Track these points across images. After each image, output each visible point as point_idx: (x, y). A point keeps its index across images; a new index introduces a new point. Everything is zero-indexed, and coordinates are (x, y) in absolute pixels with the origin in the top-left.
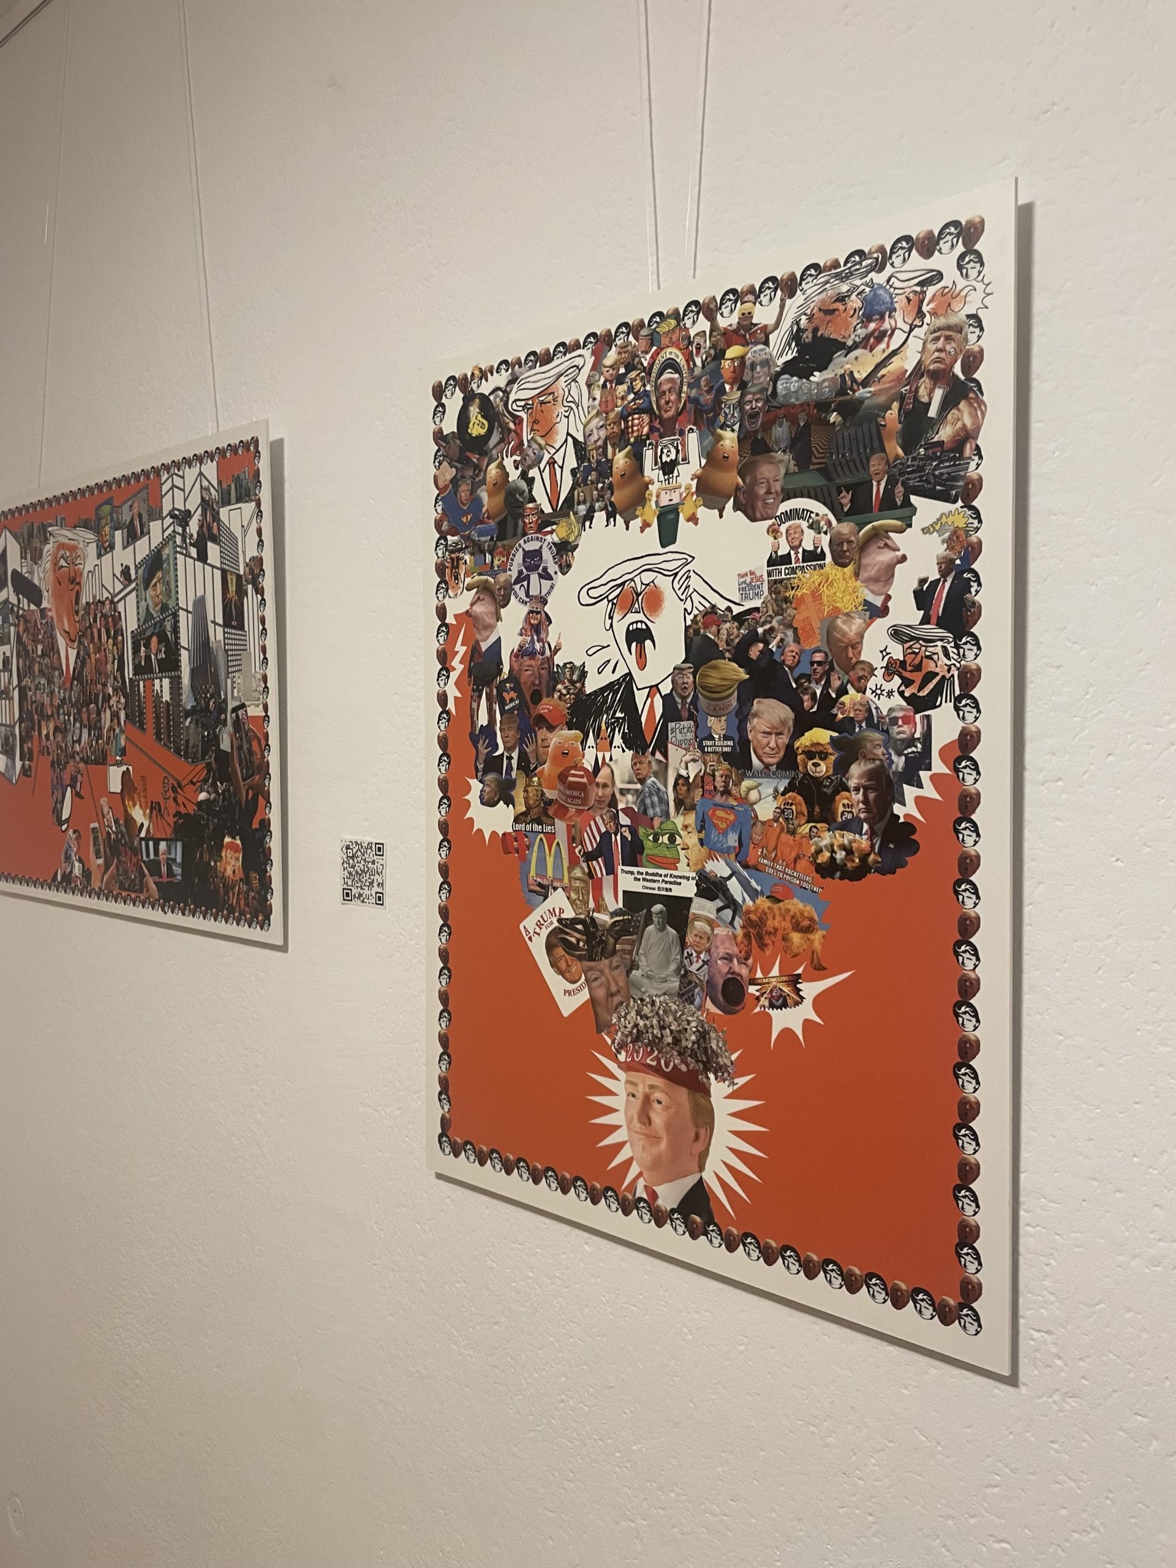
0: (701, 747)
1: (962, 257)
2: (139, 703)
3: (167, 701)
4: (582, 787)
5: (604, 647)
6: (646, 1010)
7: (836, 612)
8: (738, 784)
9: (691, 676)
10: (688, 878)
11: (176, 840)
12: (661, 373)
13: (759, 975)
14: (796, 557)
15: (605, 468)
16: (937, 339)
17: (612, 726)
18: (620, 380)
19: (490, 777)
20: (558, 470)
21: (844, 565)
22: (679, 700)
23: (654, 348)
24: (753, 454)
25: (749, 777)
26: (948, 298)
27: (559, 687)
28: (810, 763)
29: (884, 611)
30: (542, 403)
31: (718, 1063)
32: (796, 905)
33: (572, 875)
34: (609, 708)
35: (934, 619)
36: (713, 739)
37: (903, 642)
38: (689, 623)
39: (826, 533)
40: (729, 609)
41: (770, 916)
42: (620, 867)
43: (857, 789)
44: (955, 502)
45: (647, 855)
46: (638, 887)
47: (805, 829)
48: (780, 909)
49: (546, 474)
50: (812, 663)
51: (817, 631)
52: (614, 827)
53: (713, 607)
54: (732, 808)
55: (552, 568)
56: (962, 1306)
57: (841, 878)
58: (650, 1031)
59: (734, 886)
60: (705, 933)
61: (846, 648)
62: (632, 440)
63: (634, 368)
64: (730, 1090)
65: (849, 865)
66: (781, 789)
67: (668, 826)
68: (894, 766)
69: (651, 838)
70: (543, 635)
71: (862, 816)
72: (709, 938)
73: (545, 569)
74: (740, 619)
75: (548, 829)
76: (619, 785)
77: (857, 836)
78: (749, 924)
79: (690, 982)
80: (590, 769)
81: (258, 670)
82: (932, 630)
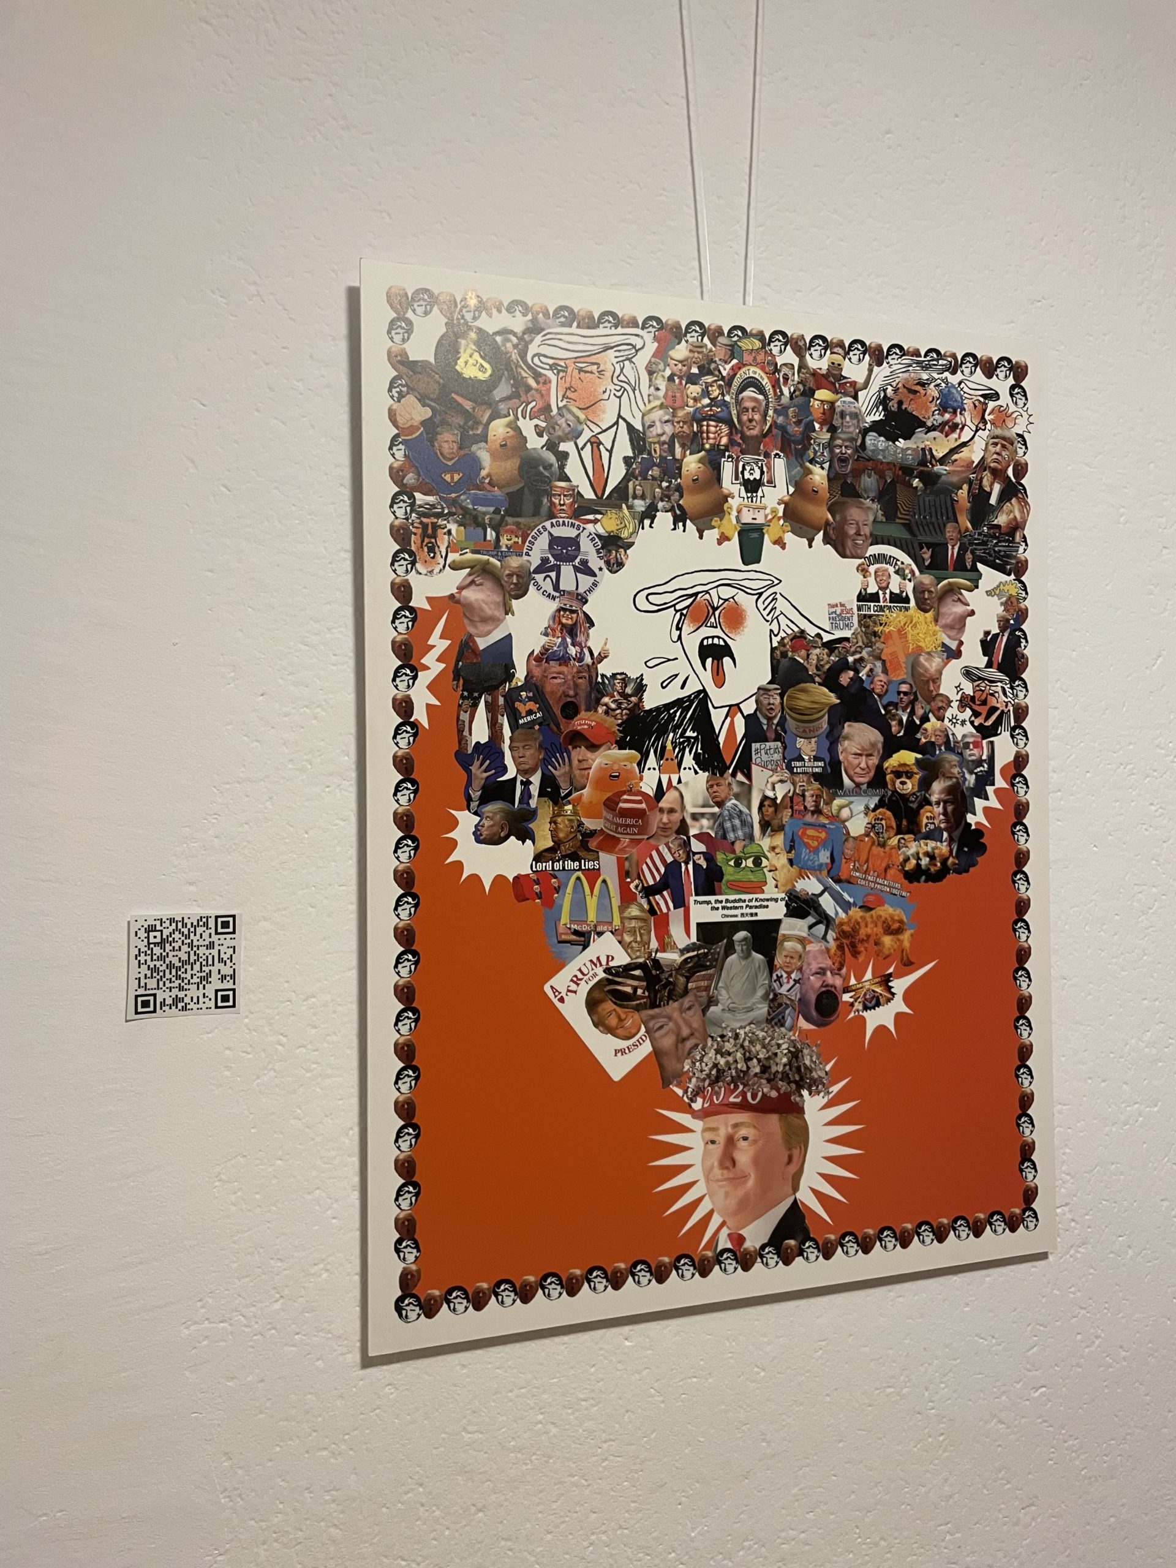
0: (790, 768)
1: (1012, 388)
4: (640, 814)
5: (669, 660)
6: (728, 1046)
7: (919, 650)
8: (829, 803)
9: (778, 698)
10: (776, 900)
12: (743, 388)
13: (853, 981)
14: (884, 598)
15: (673, 469)
16: (996, 444)
17: (682, 745)
18: (692, 380)
19: (491, 808)
20: (605, 455)
21: (926, 611)
22: (765, 721)
24: (842, 495)
25: (841, 796)
26: (1003, 416)
27: (606, 700)
28: (898, 781)
29: (958, 654)
30: (581, 370)
31: (811, 1079)
32: (887, 911)
33: (626, 914)
34: (678, 726)
35: (995, 665)
36: (803, 760)
37: (973, 681)
38: (775, 644)
39: (910, 580)
40: (818, 635)
41: (863, 925)
42: (693, 898)
43: (938, 803)
44: (1009, 575)
45: (728, 881)
46: (716, 917)
47: (894, 841)
48: (872, 917)
49: (587, 453)
50: (899, 693)
51: (903, 665)
52: (684, 856)
53: (802, 632)
54: (824, 826)
55: (595, 563)
57: (926, 881)
58: (733, 1067)
59: (827, 903)
60: (796, 952)
61: (928, 682)
62: (707, 446)
63: (710, 373)
64: (826, 1100)
65: (933, 869)
66: (872, 806)
67: (752, 849)
68: (967, 783)
69: (732, 863)
70: (581, 638)
71: (942, 826)
72: (800, 957)
73: (584, 563)
74: (830, 646)
75: (590, 865)
76: (690, 809)
77: (939, 844)
78: (842, 935)
79: (780, 1005)
80: (651, 794)
82: (994, 673)
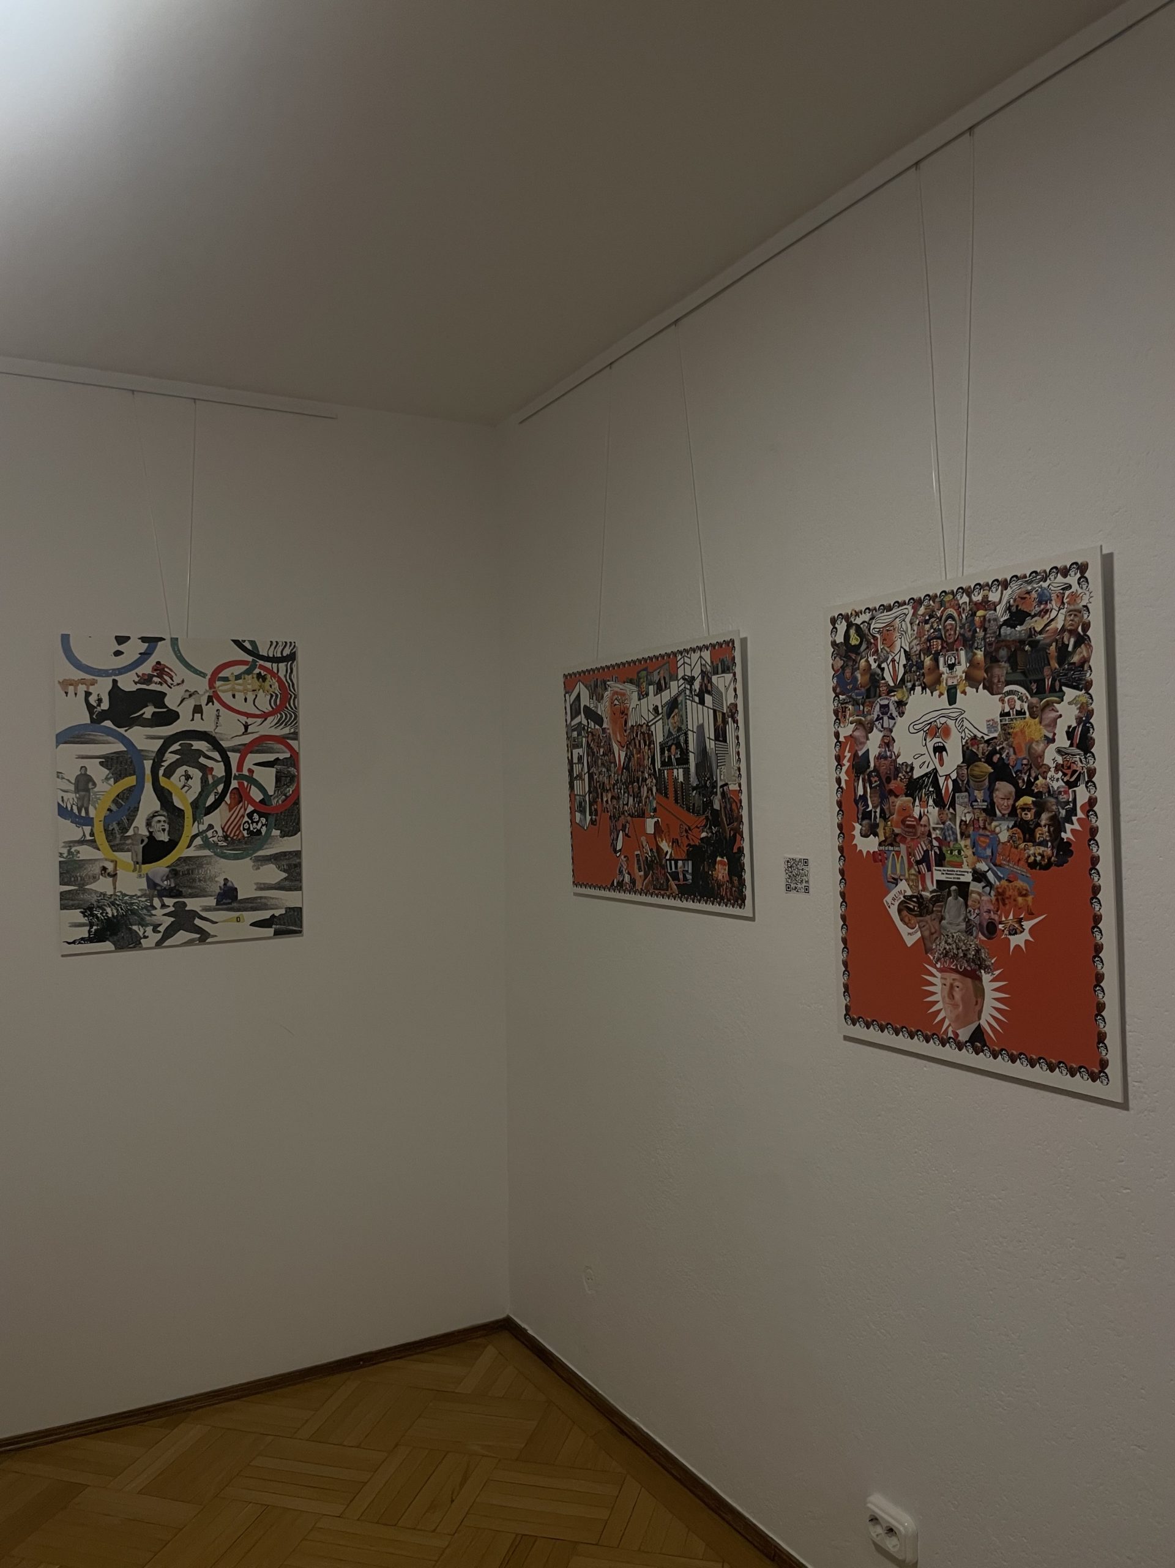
0: (972, 806)
1: (1079, 579)
2: (664, 783)
3: (681, 782)
4: (913, 827)
5: (922, 755)
6: (950, 941)
7: (1032, 741)
8: (990, 824)
9: (966, 770)
10: (968, 872)
11: (688, 860)
12: (946, 621)
13: (1003, 919)
14: (1013, 713)
15: (920, 665)
16: (1071, 615)
17: (928, 794)
18: (926, 622)
19: (865, 822)
20: (897, 665)
21: (1035, 718)
22: (960, 782)
23: (943, 608)
24: (991, 663)
25: (996, 821)
26: (1074, 597)
27: (900, 775)
28: (1024, 813)
29: (1053, 741)
30: (888, 630)
31: (985, 965)
32: (1019, 883)
33: (910, 872)
34: (926, 786)
35: (1075, 745)
36: (977, 801)
37: (1062, 755)
38: (964, 744)
39: (1026, 702)
40: (982, 737)
41: (1007, 889)
42: (934, 868)
43: (1045, 826)
44: (1081, 690)
45: (948, 862)
46: (943, 878)
47: (1022, 846)
48: (1012, 886)
49: (891, 666)
50: (1022, 765)
51: (1024, 749)
52: (930, 847)
53: (975, 736)
54: (988, 836)
55: (895, 714)
56: (1100, 1072)
57: (1040, 869)
58: (952, 951)
59: (990, 876)
60: (977, 900)
61: (1037, 757)
62: (933, 652)
63: (933, 617)
64: (991, 978)
65: (1043, 863)
66: (1011, 826)
67: (957, 846)
68: (1061, 815)
69: (949, 852)
70: (891, 748)
71: (1048, 839)
72: (979, 903)
73: (891, 714)
74: (988, 742)
75: (897, 849)
76: (932, 825)
77: (1046, 849)
78: (998, 894)
79: (971, 925)
80: (917, 817)
81: (735, 764)
82: (1075, 750)
